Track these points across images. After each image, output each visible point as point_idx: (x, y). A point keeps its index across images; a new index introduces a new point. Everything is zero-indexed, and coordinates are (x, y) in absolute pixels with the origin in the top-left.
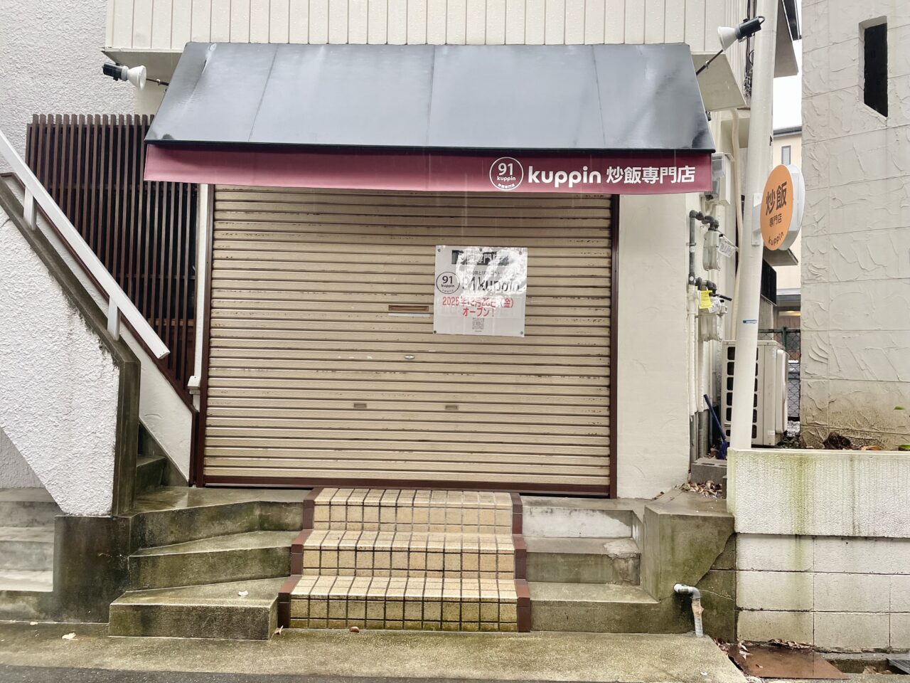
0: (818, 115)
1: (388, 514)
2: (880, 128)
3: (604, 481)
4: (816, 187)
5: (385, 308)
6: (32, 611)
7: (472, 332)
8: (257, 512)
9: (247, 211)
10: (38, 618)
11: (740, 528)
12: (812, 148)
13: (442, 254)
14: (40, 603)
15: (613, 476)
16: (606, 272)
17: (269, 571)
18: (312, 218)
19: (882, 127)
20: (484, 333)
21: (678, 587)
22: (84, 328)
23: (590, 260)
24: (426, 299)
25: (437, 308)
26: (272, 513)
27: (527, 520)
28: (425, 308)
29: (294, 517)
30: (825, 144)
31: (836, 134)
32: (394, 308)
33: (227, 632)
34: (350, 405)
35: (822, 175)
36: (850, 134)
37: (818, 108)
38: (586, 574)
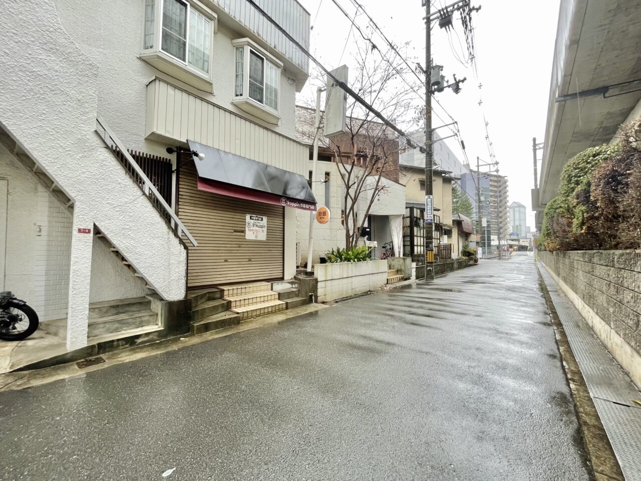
1: (243, 290)
3: (282, 276)
5: (233, 231)
6: (156, 338)
7: (255, 239)
8: (207, 295)
9: (190, 196)
10: (158, 340)
11: (318, 280)
13: (248, 217)
14: (159, 334)
15: (283, 275)
16: (282, 225)
17: (224, 310)
18: (211, 201)
20: (258, 239)
21: (310, 294)
22: (174, 236)
23: (278, 221)
24: (243, 229)
25: (247, 232)
26: (211, 295)
27: (274, 287)
28: (243, 232)
29: (218, 295)
32: (235, 231)
33: (229, 325)
34: (223, 261)
38: (290, 296)
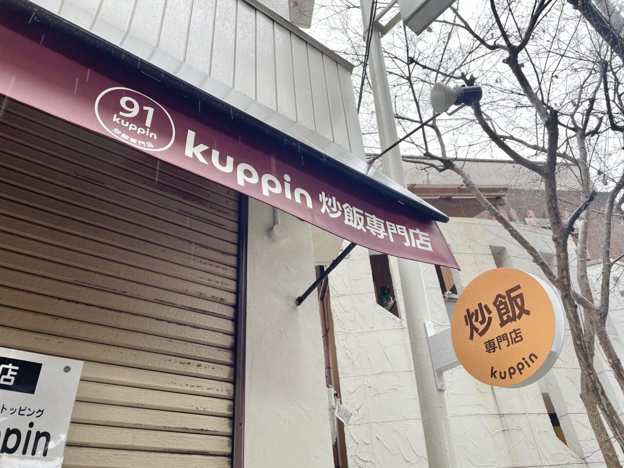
0: (345, 311)
2: (397, 328)
4: (352, 375)
12: (344, 339)
16: (223, 426)
19: (398, 327)
30: (355, 336)
31: (362, 328)
35: (355, 364)
36: (374, 329)
37: (345, 306)
